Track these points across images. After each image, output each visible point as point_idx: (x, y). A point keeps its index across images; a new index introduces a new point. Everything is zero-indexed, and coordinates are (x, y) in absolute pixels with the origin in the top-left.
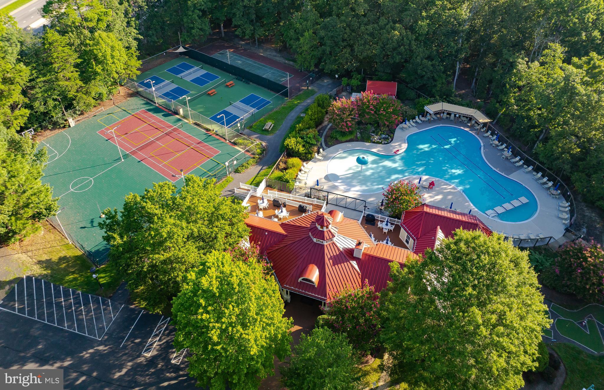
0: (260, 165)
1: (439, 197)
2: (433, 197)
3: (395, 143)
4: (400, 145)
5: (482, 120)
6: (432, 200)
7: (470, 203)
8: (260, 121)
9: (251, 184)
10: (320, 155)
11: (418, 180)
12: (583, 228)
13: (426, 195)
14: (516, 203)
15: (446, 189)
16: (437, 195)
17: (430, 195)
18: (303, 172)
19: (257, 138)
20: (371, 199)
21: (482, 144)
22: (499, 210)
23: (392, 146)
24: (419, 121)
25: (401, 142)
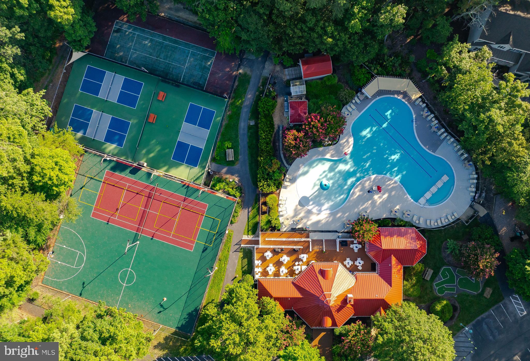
0: (246, 208)
1: (386, 196)
2: (382, 197)
3: (342, 139)
4: (347, 141)
5: (414, 95)
6: (381, 200)
7: (408, 195)
8: (219, 147)
9: (248, 231)
10: (288, 180)
11: (369, 182)
12: (483, 193)
13: (376, 197)
14: (440, 184)
15: (390, 185)
16: (384, 194)
17: (379, 195)
18: (281, 206)
19: (227, 173)
20: (339, 215)
21: (414, 116)
22: (428, 195)
23: (341, 145)
24: (358, 101)
25: (347, 137)
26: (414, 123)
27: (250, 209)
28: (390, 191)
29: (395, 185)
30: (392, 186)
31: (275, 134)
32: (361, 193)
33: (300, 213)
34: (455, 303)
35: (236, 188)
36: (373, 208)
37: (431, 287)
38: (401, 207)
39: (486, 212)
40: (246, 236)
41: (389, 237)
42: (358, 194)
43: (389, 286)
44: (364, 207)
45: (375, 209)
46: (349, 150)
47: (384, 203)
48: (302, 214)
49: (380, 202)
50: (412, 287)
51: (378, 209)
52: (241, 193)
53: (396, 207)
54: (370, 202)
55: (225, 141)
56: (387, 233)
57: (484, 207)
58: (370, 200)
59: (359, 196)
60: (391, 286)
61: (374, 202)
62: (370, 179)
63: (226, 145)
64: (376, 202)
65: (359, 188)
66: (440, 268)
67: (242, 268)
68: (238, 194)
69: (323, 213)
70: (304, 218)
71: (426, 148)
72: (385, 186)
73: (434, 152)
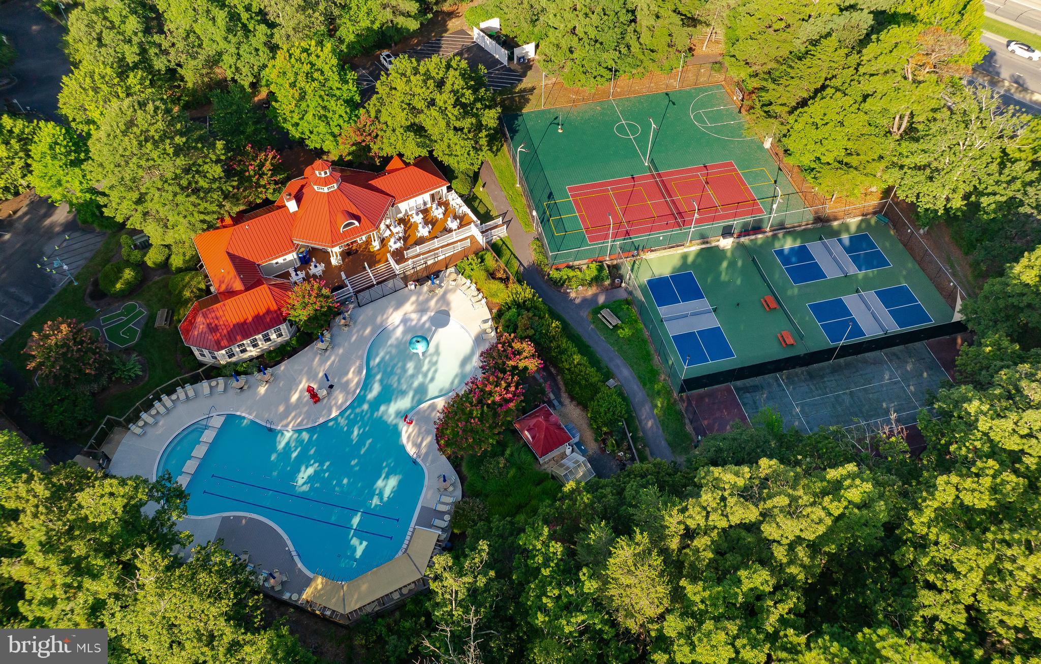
0: (529, 266)
1: (293, 399)
3: (431, 442)
4: (418, 446)
5: (320, 587)
7: (251, 417)
8: (636, 321)
9: (504, 243)
10: (489, 330)
11: (340, 402)
14: (190, 467)
15: (295, 418)
16: (300, 396)
18: (476, 293)
19: (595, 296)
20: (368, 331)
21: (300, 565)
22: (208, 437)
23: (428, 432)
24: (437, 522)
25: (424, 451)
26: (293, 552)
27: (522, 268)
28: (289, 409)
29: (284, 422)
30: (290, 419)
31: (559, 389)
32: (345, 379)
33: (437, 302)
35: (564, 282)
36: (310, 368)
37: (150, 305)
38: (256, 394)
40: (502, 236)
41: (261, 314)
42: (350, 375)
43: (231, 252)
44: (329, 363)
45: (306, 369)
46: (407, 432)
47: (292, 384)
48: (432, 303)
49: (300, 383)
50: (188, 284)
51: (302, 370)
52: (551, 279)
53: (267, 390)
55: (633, 334)
56: (268, 320)
59: (347, 373)
60: (228, 253)
61: (312, 377)
62: (339, 407)
63: (626, 330)
65: (353, 385)
66: (143, 337)
67: (481, 201)
68: (554, 274)
69: (397, 322)
70: (428, 300)
71: (246, 518)
72: (306, 409)
73: (224, 518)
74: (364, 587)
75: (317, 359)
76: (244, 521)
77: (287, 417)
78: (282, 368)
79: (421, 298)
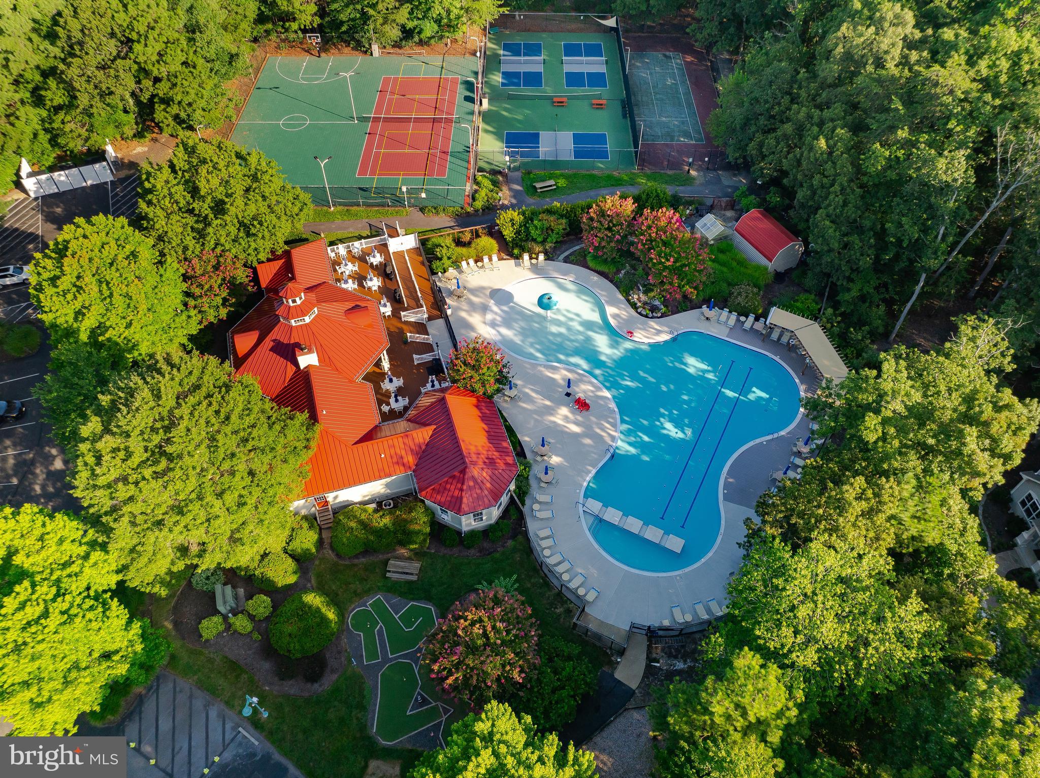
0: (457, 221)
1: (575, 429)
2: (568, 422)
3: (657, 323)
4: (659, 332)
6: (560, 422)
7: (594, 471)
10: (533, 261)
11: (591, 388)
12: (685, 662)
13: (564, 411)
14: (653, 534)
15: (603, 429)
16: (576, 423)
17: (570, 415)
18: (480, 264)
19: (512, 189)
21: (782, 433)
22: (613, 515)
23: (647, 324)
24: (748, 325)
25: (666, 329)
26: (770, 437)
27: (458, 227)
28: (589, 433)
29: (607, 438)
30: (603, 434)
32: (561, 382)
33: (477, 296)
34: (333, 671)
35: (488, 202)
36: (535, 412)
37: (369, 592)
38: (559, 466)
39: (634, 685)
42: (557, 377)
44: (534, 395)
45: (535, 416)
46: (642, 339)
48: (475, 299)
49: (555, 422)
50: (361, 523)
51: (536, 420)
53: (557, 455)
54: (548, 403)
55: (564, 178)
57: (645, 676)
58: (551, 401)
59: (553, 380)
61: (550, 411)
62: (599, 389)
63: (561, 181)
64: (552, 414)
66: (428, 598)
68: (478, 206)
69: (493, 332)
70: (471, 303)
71: (726, 478)
72: (593, 419)
73: (725, 499)
74: (826, 363)
75: (524, 405)
76: (731, 480)
77: (602, 436)
78: (527, 439)
79: (465, 307)
